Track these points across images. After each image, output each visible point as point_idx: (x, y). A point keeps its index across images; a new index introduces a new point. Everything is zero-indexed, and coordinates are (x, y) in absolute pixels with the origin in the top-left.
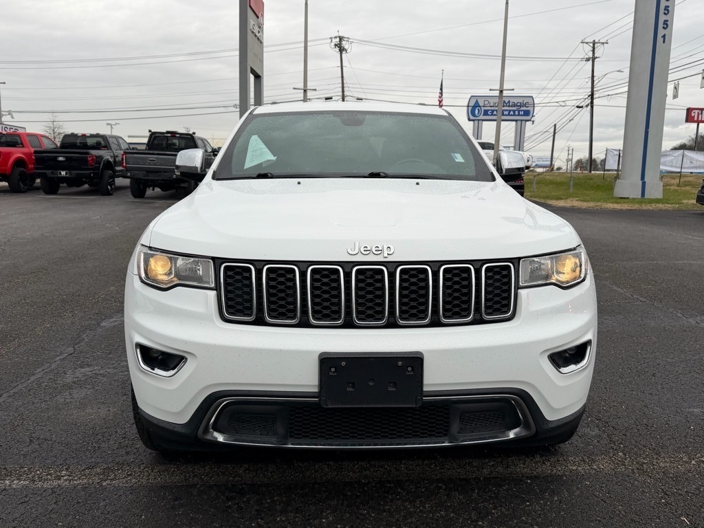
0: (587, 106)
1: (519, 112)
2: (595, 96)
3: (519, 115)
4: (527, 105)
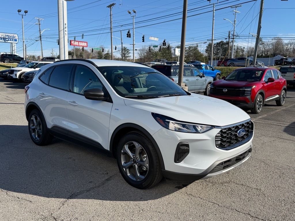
0: (39, 40)
1: (12, 39)
2: (42, 37)
3: (13, 41)
4: (15, 37)
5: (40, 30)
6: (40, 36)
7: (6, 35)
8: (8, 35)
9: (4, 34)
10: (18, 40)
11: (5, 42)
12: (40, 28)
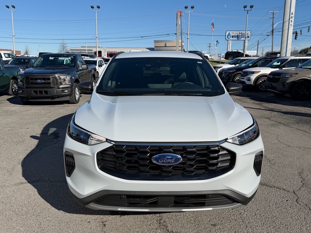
0: (270, 35)
2: (274, 31)
4: (248, 34)
5: (273, 24)
6: (273, 31)
7: (240, 33)
8: (241, 33)
9: (238, 32)
10: (250, 36)
11: (238, 40)
12: (274, 21)
